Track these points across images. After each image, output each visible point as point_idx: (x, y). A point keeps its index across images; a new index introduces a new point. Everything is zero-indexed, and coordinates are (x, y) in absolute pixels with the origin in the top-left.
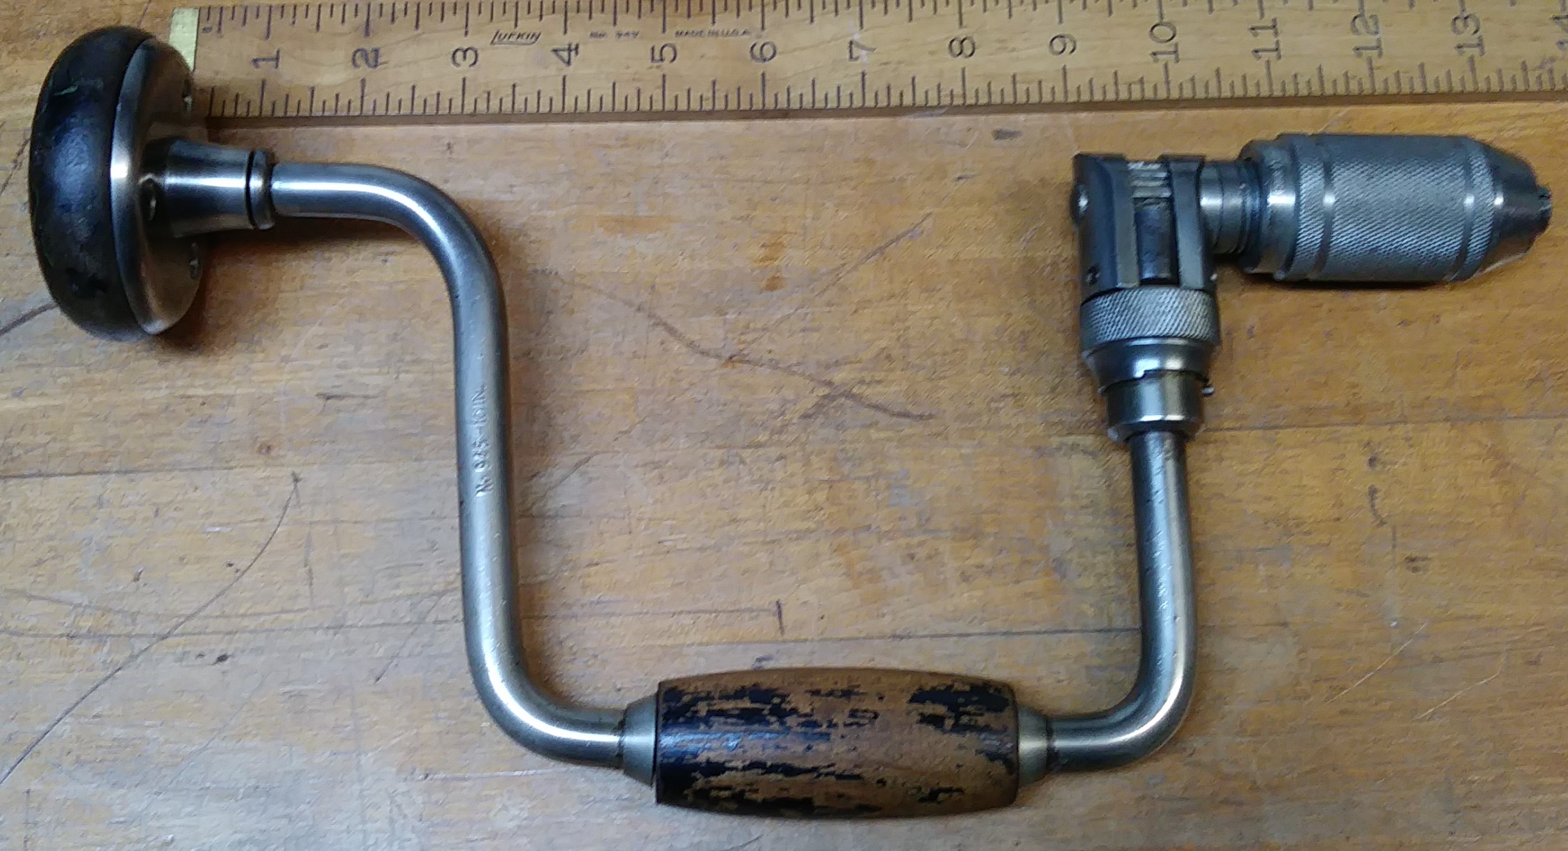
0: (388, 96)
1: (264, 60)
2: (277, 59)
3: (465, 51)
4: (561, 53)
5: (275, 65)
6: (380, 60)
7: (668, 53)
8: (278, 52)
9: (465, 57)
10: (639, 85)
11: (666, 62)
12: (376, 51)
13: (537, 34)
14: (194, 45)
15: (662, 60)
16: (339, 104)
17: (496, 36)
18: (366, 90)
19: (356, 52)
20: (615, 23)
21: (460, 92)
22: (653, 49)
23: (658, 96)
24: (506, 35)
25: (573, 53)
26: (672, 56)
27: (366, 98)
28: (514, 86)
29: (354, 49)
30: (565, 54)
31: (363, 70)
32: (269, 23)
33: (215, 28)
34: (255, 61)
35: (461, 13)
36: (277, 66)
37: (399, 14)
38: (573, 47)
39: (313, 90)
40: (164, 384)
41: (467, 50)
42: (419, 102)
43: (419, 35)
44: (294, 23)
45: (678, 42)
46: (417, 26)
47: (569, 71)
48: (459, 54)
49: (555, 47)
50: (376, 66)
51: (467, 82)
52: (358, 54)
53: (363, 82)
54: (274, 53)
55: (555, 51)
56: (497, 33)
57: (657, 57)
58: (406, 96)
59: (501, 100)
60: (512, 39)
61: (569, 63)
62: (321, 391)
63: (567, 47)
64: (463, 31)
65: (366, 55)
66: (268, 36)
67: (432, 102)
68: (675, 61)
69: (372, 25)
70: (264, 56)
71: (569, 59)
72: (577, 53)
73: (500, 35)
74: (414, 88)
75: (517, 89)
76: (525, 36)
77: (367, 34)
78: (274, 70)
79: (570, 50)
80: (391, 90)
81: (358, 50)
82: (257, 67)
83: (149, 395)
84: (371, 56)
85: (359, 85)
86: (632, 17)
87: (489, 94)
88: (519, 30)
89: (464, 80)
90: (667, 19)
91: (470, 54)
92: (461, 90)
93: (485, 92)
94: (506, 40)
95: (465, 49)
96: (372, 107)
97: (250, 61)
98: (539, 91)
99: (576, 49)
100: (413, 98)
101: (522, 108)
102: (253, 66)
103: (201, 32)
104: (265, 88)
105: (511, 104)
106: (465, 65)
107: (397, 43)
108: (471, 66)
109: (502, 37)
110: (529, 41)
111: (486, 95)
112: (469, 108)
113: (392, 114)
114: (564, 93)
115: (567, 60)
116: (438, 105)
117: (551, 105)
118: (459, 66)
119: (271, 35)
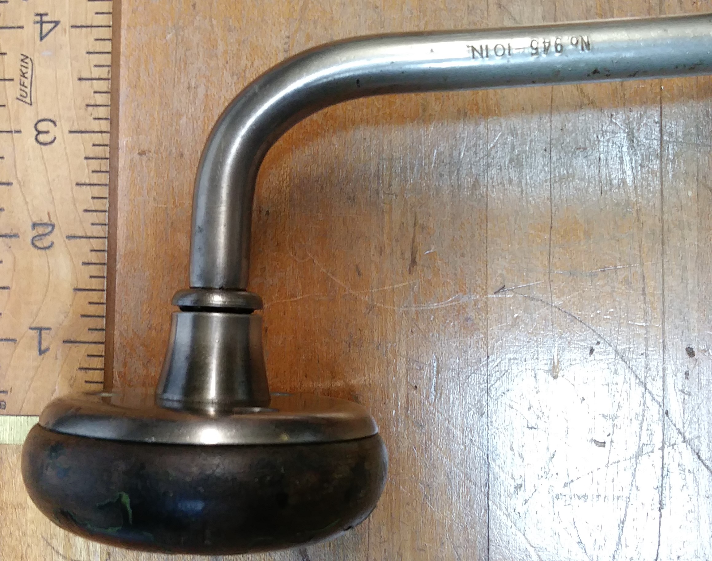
0: (86, 211)
1: (40, 343)
2: (40, 329)
3: (39, 132)
4: (44, 33)
5: (47, 331)
6: (46, 220)
8: (31, 328)
9: (47, 132)
12: (34, 225)
13: (23, 57)
14: (19, 417)
16: (93, 261)
17: (22, 101)
18: (80, 234)
19: (35, 246)
21: (87, 135)
24: (21, 90)
25: (45, 19)
27: (89, 234)
28: (80, 79)
29: (32, 249)
30: (47, 27)
31: (57, 237)
34: (41, 352)
36: (49, 329)
38: (38, 19)
39: (77, 290)
41: (36, 129)
42: (95, 178)
43: (19, 183)
46: (9, 184)
47: (65, 22)
48: (42, 138)
49: (38, 38)
50: (53, 226)
51: (74, 129)
52: (38, 244)
53: (69, 237)
54: (34, 332)
55: (42, 39)
56: (17, 99)
58: (88, 192)
59: (95, 92)
60: (27, 82)
61: (57, 23)
63: (39, 25)
64: (16, 135)
65: (39, 235)
66: (14, 340)
67: (95, 165)
69: (6, 232)
70: (36, 343)
71: (51, 22)
72: (46, 14)
73: (21, 96)
74: (78, 184)
75: (84, 76)
76: (24, 70)
77: (16, 236)
78: (52, 332)
79: (42, 23)
80: (81, 208)
81: (33, 244)
82: (47, 349)
84: (41, 230)
85: (73, 241)
87: (88, 105)
88: (17, 77)
89: (70, 132)
91: (42, 126)
92: (83, 135)
93: (86, 110)
94: (28, 90)
95: (36, 133)
96: (99, 227)
97: (41, 357)
98: (89, 53)
99: (41, 15)
100: (90, 185)
101: (106, 69)
102: (47, 354)
103: (5, 411)
104: (72, 340)
105: (102, 82)
106: (54, 131)
107: (27, 203)
108: (55, 125)
109: (24, 94)
110: (30, 66)
111: (90, 108)
112: (105, 125)
113: (108, 205)
114: (92, 26)
115: (52, 25)
116: (99, 158)
117: (104, 40)
118: (55, 138)
119: (12, 337)
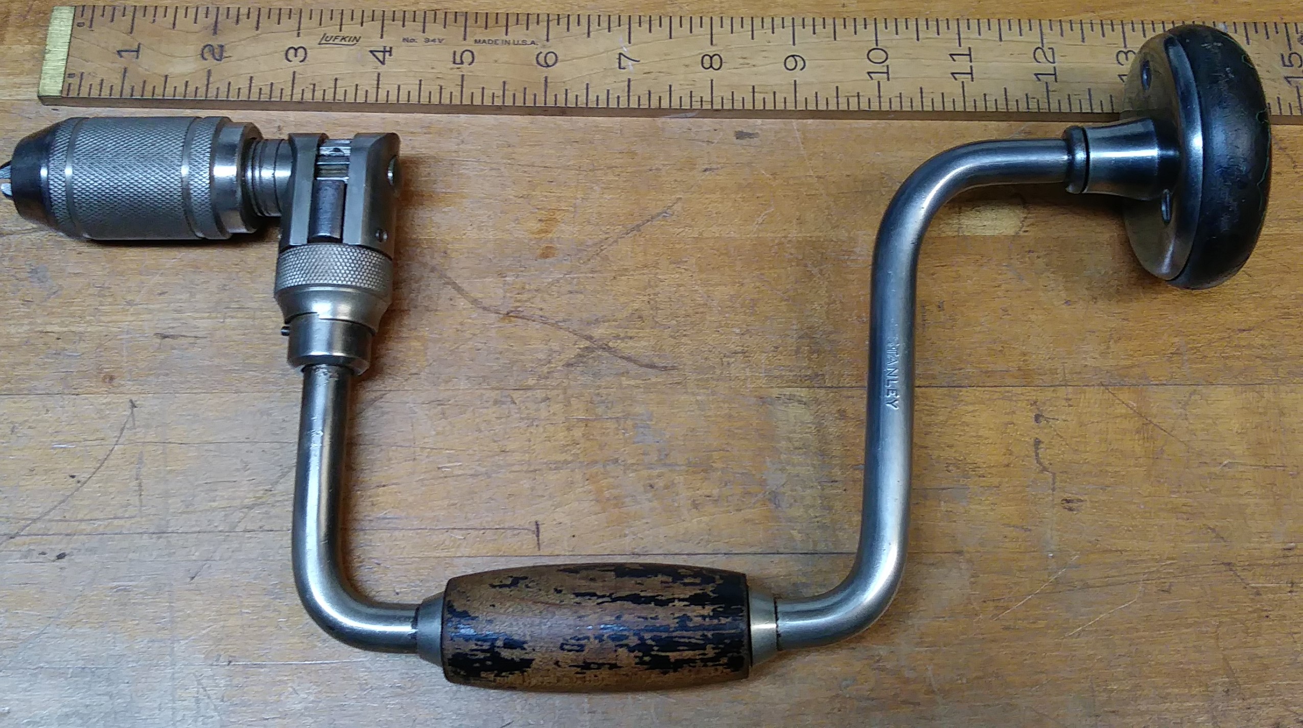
0: (229, 84)
1: (126, 51)
2: (138, 51)
3: (296, 50)
4: (376, 54)
5: (135, 56)
6: (225, 54)
7: (467, 57)
8: (139, 44)
9: (296, 56)
10: (442, 83)
11: (465, 65)
12: (222, 47)
13: (357, 38)
14: (69, 37)
15: (462, 63)
16: (188, 89)
17: (323, 38)
18: (211, 79)
19: (205, 47)
20: (424, 32)
21: (290, 85)
22: (455, 53)
23: (456, 93)
24: (332, 37)
25: (387, 54)
26: (470, 60)
27: (210, 86)
28: (336, 80)
29: (203, 45)
30: (380, 55)
31: (210, 62)
32: (133, 20)
33: (88, 23)
34: (119, 52)
35: (295, 18)
36: (138, 57)
37: (243, 18)
38: (388, 49)
39: (166, 78)
40: (26, 321)
41: (299, 48)
42: (255, 90)
43: (258, 35)
44: (154, 21)
45: (475, 49)
46: (257, 28)
47: (383, 68)
48: (292, 52)
49: (372, 49)
50: (220, 59)
51: (297, 76)
52: (207, 49)
53: (209, 72)
54: (135, 47)
55: (371, 52)
56: (325, 35)
57: (458, 60)
58: (244, 85)
59: (324, 91)
60: (337, 41)
61: (383, 63)
62: (158, 331)
63: (382, 49)
64: (296, 33)
65: (213, 50)
66: (131, 33)
67: (266, 90)
68: (473, 64)
69: (219, 25)
70: (127, 48)
71: (384, 58)
72: (390, 55)
73: (327, 37)
74: (251, 78)
75: (338, 82)
76: (347, 39)
77: (215, 33)
78: (134, 60)
79: (384, 52)
80: (232, 80)
81: (207, 45)
82: (121, 57)
83: (13, 330)
84: (217, 51)
85: (206, 74)
86: (439, 27)
87: (314, 85)
88: (343, 34)
89: (294, 73)
90: (468, 29)
91: (301, 51)
92: (291, 82)
93: (311, 84)
94: (331, 42)
95: (296, 47)
96: (215, 93)
97: (115, 51)
98: (357, 85)
99: (390, 52)
100: (250, 87)
101: (342, 98)
102: (117, 56)
103: (75, 26)
104: (127, 74)
105: (333, 95)
106: (296, 61)
107: (240, 41)
108: (301, 61)
109: (328, 39)
110: (351, 43)
111: (312, 87)
112: (297, 97)
113: (232, 99)
114: (378, 88)
115: (382, 60)
116: (271, 93)
117: (366, 97)
118: (290, 61)
119: (134, 31)
